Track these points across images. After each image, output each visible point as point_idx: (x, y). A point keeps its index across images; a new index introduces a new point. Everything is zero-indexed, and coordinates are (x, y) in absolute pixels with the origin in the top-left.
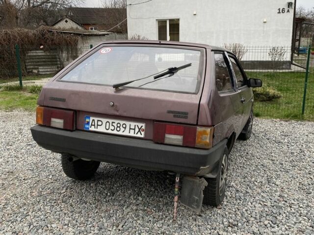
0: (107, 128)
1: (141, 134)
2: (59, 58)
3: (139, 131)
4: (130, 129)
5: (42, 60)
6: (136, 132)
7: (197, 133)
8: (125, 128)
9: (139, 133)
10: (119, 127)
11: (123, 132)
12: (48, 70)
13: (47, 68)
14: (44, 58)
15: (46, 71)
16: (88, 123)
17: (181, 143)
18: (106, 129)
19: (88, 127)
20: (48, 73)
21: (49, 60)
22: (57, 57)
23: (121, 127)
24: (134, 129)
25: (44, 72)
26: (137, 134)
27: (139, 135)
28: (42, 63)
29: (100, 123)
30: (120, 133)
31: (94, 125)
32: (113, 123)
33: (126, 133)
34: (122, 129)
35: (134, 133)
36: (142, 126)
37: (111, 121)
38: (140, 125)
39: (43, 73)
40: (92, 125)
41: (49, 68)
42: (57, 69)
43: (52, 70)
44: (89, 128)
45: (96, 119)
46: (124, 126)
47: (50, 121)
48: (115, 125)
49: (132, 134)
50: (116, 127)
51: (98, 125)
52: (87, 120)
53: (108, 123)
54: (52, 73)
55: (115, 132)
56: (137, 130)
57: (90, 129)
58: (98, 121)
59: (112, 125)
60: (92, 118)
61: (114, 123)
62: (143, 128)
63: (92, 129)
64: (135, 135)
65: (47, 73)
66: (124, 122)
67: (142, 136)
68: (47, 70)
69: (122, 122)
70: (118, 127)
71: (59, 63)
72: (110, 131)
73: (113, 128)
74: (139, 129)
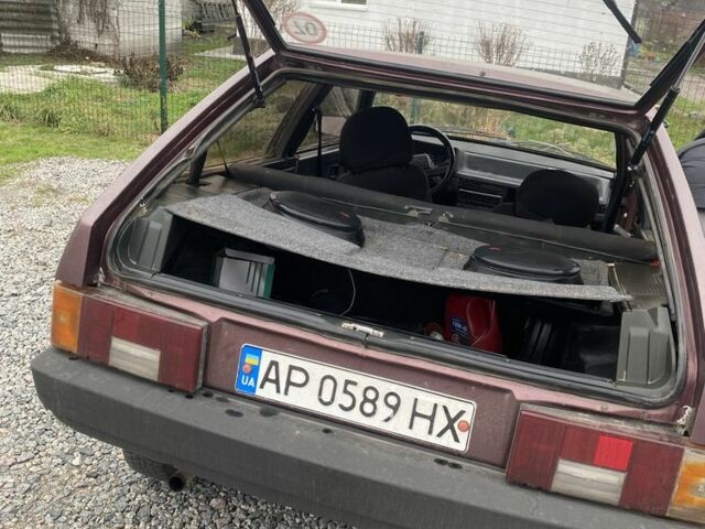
0: (326, 397)
1: (457, 440)
2: (57, 14)
3: (450, 426)
4: (415, 414)
5: (9, 15)
6: (437, 429)
7: (683, 469)
8: (395, 409)
9: (449, 432)
10: (373, 402)
11: (387, 420)
12: (26, 43)
13: (23, 39)
14: (17, 11)
15: (20, 47)
16: (254, 371)
17: (614, 498)
18: (321, 401)
19: (252, 383)
20: (26, 51)
21: (30, 16)
22: (52, 10)
23: (380, 403)
24: (432, 418)
25: (15, 47)
26: (440, 435)
27: (447, 441)
28: (11, 24)
29: (298, 377)
30: (375, 423)
31: (276, 381)
32: (348, 382)
33: (399, 426)
34: (384, 411)
35: (430, 432)
36: (462, 413)
37: (342, 375)
38: (455, 406)
39: (13, 51)
40: (266, 379)
41: (28, 39)
42: (50, 44)
43: (35, 44)
44: (254, 390)
45: (285, 361)
46: (392, 400)
47: (107, 347)
48: (358, 392)
49: (420, 432)
50: (360, 399)
51: (289, 383)
52: (250, 360)
53: (329, 384)
54: (36, 51)
55: (355, 417)
56: (441, 422)
57: (259, 393)
58: (292, 368)
59: (345, 391)
60: (268, 357)
61: (355, 384)
62: (468, 418)
63: (268, 392)
64: (433, 439)
65: (22, 51)
66: (394, 388)
67: (461, 447)
68: (21, 43)
69: (384, 386)
70: (366, 400)
71: (55, 26)
72: (333, 411)
73: (347, 402)
74: (451, 422)
